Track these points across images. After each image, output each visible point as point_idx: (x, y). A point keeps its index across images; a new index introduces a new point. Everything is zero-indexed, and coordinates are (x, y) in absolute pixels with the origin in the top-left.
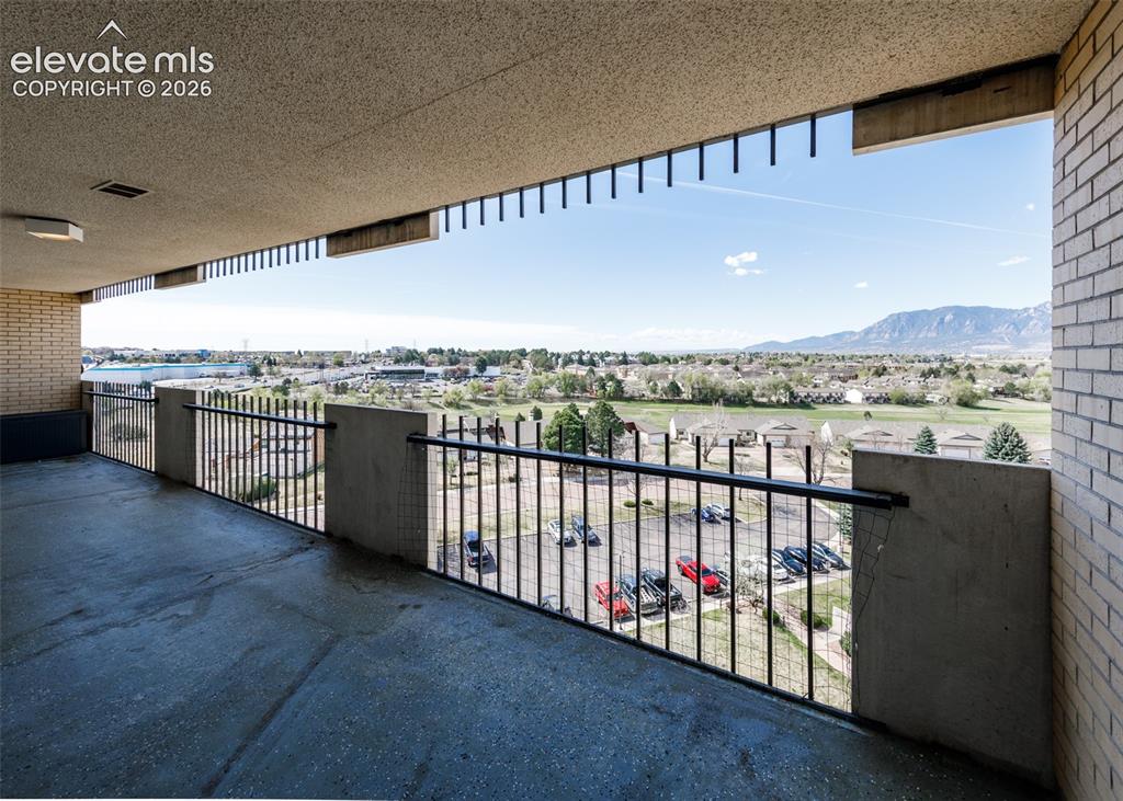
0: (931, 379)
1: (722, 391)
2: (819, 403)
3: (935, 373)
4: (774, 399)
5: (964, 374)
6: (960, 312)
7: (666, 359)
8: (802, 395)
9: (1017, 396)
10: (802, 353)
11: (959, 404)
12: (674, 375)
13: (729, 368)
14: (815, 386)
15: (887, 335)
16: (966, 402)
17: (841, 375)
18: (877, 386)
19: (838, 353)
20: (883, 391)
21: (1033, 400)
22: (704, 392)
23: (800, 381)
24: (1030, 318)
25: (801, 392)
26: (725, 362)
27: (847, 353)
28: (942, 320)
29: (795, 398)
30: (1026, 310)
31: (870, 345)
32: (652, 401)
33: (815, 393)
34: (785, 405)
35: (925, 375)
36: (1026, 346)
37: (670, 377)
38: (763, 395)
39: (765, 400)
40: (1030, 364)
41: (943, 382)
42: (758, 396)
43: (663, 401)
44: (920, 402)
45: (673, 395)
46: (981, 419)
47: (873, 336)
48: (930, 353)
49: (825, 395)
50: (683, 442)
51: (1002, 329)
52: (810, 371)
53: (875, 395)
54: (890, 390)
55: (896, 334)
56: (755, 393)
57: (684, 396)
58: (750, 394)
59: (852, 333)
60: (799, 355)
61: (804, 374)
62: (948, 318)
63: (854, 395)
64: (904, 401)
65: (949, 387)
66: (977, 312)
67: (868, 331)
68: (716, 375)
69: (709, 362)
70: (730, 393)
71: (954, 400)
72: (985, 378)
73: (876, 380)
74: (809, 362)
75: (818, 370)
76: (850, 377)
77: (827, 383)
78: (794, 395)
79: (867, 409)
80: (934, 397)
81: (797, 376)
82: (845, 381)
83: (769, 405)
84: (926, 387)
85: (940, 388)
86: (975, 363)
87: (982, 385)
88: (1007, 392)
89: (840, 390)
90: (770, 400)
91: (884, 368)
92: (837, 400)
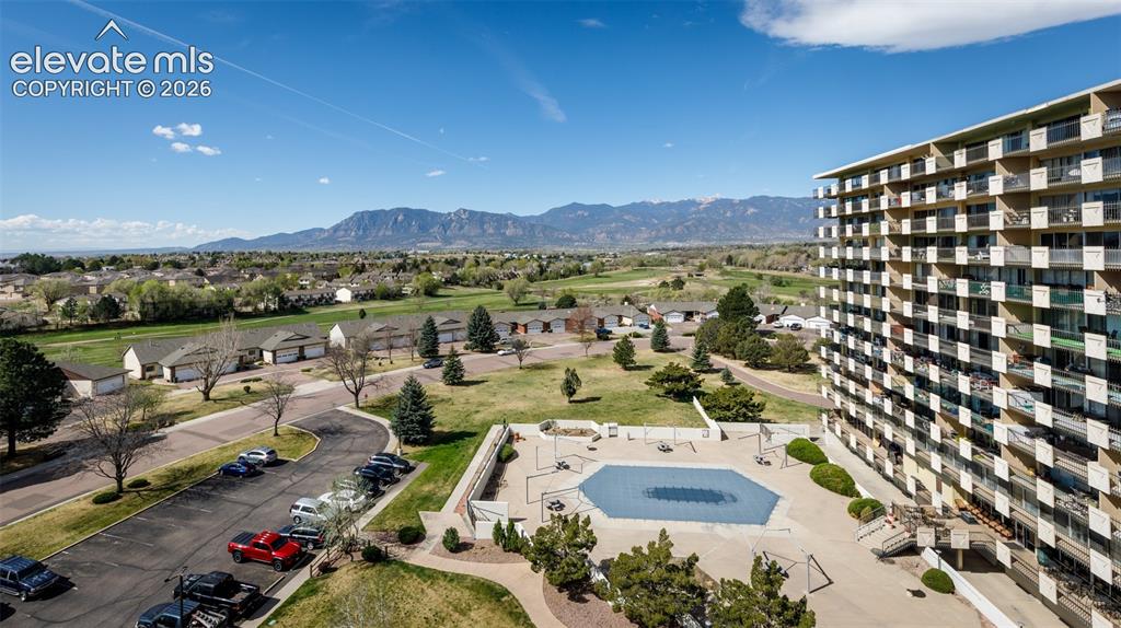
0: (401, 273)
1: (191, 303)
2: (311, 306)
3: (401, 268)
4: (262, 306)
5: (423, 267)
6: (407, 212)
7: (75, 264)
8: (293, 298)
9: (457, 284)
10: (273, 251)
11: (425, 294)
12: (100, 288)
13: (188, 272)
14: (302, 288)
15: (353, 233)
16: (430, 292)
17: (325, 274)
18: (362, 283)
19: (312, 251)
20: (369, 288)
21: (468, 286)
22: (163, 307)
23: (285, 283)
24: (451, 220)
25: (292, 295)
26: (178, 266)
27: (322, 251)
28: (396, 219)
29: (286, 304)
30: (449, 214)
31: (340, 242)
32: (68, 330)
33: (305, 294)
34: (275, 313)
35: (396, 270)
36: (451, 244)
37: (93, 290)
38: (247, 304)
39: (249, 309)
40: (459, 257)
41: (413, 275)
42: (241, 305)
43: (88, 328)
44: (396, 296)
45: (108, 314)
46: (445, 306)
47: (342, 233)
48: (389, 250)
49: (316, 297)
50: (155, 381)
51: (436, 229)
52: (294, 271)
53: (362, 292)
54: (373, 285)
55: (361, 233)
56: (238, 300)
57: (128, 316)
58: (230, 303)
59: (321, 230)
60: (270, 254)
61: (289, 276)
62: (400, 218)
63: (344, 295)
64: (388, 296)
65: (418, 279)
66: (418, 214)
67: (336, 228)
68: (172, 283)
69: (155, 266)
70: (202, 305)
71: (421, 291)
72: (437, 270)
73: (358, 278)
74: (286, 262)
75: (301, 270)
76: (333, 276)
77: (313, 283)
78: (283, 300)
79: (359, 307)
80: (407, 290)
81: (281, 277)
82: (330, 281)
83: (256, 314)
84: (399, 281)
85: (410, 281)
86: (427, 258)
87: (436, 276)
88: (453, 281)
89: (329, 290)
90: (256, 309)
91: (363, 265)
92: (329, 301)
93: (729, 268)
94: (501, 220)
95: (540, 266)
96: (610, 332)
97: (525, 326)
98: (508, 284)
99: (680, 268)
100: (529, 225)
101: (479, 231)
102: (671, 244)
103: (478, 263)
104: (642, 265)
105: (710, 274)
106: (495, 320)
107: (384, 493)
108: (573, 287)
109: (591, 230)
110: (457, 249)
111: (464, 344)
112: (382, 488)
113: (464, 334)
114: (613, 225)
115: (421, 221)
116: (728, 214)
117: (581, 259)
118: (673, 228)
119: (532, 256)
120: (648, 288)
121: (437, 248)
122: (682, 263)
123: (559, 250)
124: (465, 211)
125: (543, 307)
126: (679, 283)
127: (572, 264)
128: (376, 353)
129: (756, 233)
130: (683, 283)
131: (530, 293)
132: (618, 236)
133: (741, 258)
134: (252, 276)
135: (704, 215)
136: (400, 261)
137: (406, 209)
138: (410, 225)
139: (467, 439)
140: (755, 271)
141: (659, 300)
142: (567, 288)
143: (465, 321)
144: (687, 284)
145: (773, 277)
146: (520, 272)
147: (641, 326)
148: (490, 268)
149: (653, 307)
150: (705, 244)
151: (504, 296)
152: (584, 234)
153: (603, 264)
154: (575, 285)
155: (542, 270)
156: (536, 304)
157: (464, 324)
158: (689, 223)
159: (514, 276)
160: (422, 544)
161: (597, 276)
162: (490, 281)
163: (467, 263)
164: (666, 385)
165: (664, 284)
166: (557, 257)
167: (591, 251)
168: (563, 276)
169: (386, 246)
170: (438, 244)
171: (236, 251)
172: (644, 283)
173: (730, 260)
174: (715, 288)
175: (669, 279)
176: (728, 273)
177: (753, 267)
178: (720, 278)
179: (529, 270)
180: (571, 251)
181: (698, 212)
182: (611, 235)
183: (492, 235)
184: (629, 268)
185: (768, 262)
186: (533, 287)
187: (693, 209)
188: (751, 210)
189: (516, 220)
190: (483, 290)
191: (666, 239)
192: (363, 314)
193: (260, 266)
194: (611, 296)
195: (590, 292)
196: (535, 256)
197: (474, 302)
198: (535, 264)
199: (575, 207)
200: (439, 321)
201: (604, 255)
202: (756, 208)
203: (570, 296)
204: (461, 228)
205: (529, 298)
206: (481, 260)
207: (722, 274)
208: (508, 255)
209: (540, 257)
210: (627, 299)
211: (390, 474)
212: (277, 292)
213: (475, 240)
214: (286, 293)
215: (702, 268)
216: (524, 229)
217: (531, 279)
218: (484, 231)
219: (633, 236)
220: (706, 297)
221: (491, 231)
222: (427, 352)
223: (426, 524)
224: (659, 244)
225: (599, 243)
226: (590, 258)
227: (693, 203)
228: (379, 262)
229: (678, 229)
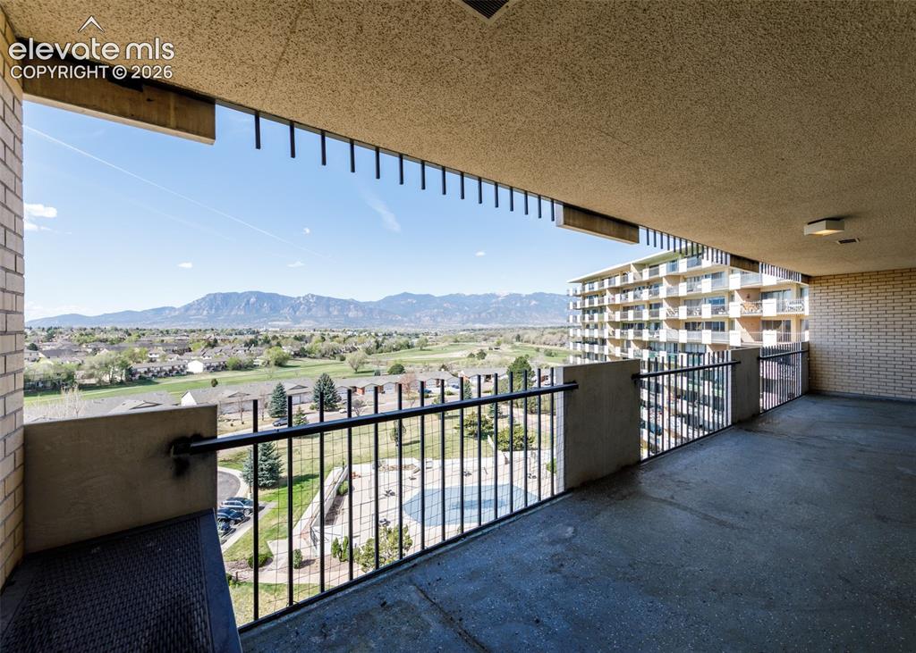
0: (252, 348)
2: (161, 377)
3: (253, 342)
4: (107, 378)
5: (274, 343)
8: (142, 371)
9: (305, 356)
10: (119, 327)
11: (276, 365)
14: (151, 361)
15: (205, 313)
16: (280, 363)
18: (213, 357)
20: (219, 360)
21: (314, 358)
23: (133, 356)
24: (301, 304)
25: (141, 368)
27: (173, 327)
28: (248, 301)
29: (133, 375)
30: (299, 298)
31: (191, 320)
33: (155, 367)
34: (121, 384)
35: (248, 344)
36: (299, 323)
39: (93, 381)
40: (307, 334)
41: (265, 349)
42: (82, 378)
44: (249, 367)
46: (293, 374)
47: (193, 312)
49: (167, 369)
51: (286, 310)
52: (143, 345)
53: (215, 364)
54: (225, 358)
55: (213, 311)
56: (79, 375)
58: (70, 376)
59: (173, 309)
60: (116, 330)
61: (137, 350)
62: (252, 300)
63: (196, 366)
64: (239, 367)
65: (269, 352)
66: (272, 297)
67: (188, 308)
71: (272, 363)
72: (287, 345)
73: (210, 351)
74: (134, 337)
75: (151, 345)
76: (184, 350)
77: (163, 357)
78: (130, 372)
79: (211, 377)
80: (259, 361)
81: (128, 352)
82: (180, 354)
83: (100, 386)
84: (252, 355)
85: (261, 354)
86: (278, 335)
87: (286, 350)
88: (301, 354)
89: (181, 363)
90: (100, 381)
91: (216, 341)
92: (180, 372)
93: (518, 344)
94: (345, 305)
95: (376, 342)
96: (430, 392)
97: (363, 389)
98: (349, 356)
99: (483, 343)
100: (367, 309)
101: (325, 313)
102: (478, 326)
103: (324, 339)
104: (456, 341)
105: (505, 348)
106: (337, 385)
107: (235, 530)
108: (403, 358)
109: (418, 315)
110: (305, 327)
111: (310, 405)
112: (233, 526)
113: (311, 396)
114: (436, 310)
115: (273, 302)
116: (518, 305)
117: (409, 336)
118: (479, 314)
119: (370, 334)
120: (460, 359)
121: (287, 327)
122: (485, 340)
123: (392, 329)
124: (313, 296)
125: (378, 374)
126: (482, 355)
127: (403, 340)
128: (227, 416)
129: (537, 319)
130: (485, 355)
131: (368, 363)
132: (439, 319)
133: (526, 336)
134: (96, 350)
135: (502, 305)
136: (252, 337)
137: (258, 292)
138: (261, 306)
139: (311, 480)
140: (535, 346)
141: (467, 367)
142: (398, 359)
143: (312, 386)
144: (488, 355)
145: (546, 350)
146: (360, 347)
147: (453, 386)
148: (335, 344)
149: (462, 372)
150: (502, 326)
151: (346, 366)
152: (413, 318)
153: (427, 341)
154: (403, 357)
155: (378, 346)
156: (373, 371)
157: (311, 389)
158: (490, 311)
159: (355, 350)
160: (270, 566)
161: (421, 350)
162: (334, 353)
163: (314, 339)
164: (469, 428)
165: (472, 355)
166: (390, 335)
167: (418, 330)
168: (395, 350)
169: (238, 324)
170: (287, 323)
171: (76, 326)
172: (457, 355)
173: (518, 338)
174: (507, 358)
175: (476, 352)
176: (516, 347)
177: (534, 343)
178: (511, 351)
179: (367, 345)
180: (401, 330)
181: (497, 303)
182: (433, 318)
183: (336, 316)
184: (447, 344)
185: (544, 339)
186: (370, 358)
187: (494, 300)
188: (534, 302)
189: (357, 305)
190: (328, 361)
191: (474, 322)
192: (215, 383)
193: (105, 341)
194: (432, 364)
195: (416, 362)
196: (373, 334)
197: (319, 372)
198: (373, 340)
199: (406, 295)
200: (288, 387)
201: (427, 334)
202: (537, 301)
203: (399, 366)
204: (309, 310)
205: (367, 367)
206: (326, 337)
207: (512, 348)
208: (350, 333)
209: (377, 335)
210: (443, 367)
211: (241, 515)
212: (124, 365)
213: (321, 320)
214: (134, 366)
215: (499, 344)
216: (364, 311)
217: (369, 352)
218: (330, 313)
219: (450, 319)
220: (500, 365)
221: (336, 313)
222: (277, 413)
223: (274, 551)
224: (470, 326)
225: (423, 324)
226: (417, 336)
227: (493, 296)
228: (231, 338)
229: (483, 315)
